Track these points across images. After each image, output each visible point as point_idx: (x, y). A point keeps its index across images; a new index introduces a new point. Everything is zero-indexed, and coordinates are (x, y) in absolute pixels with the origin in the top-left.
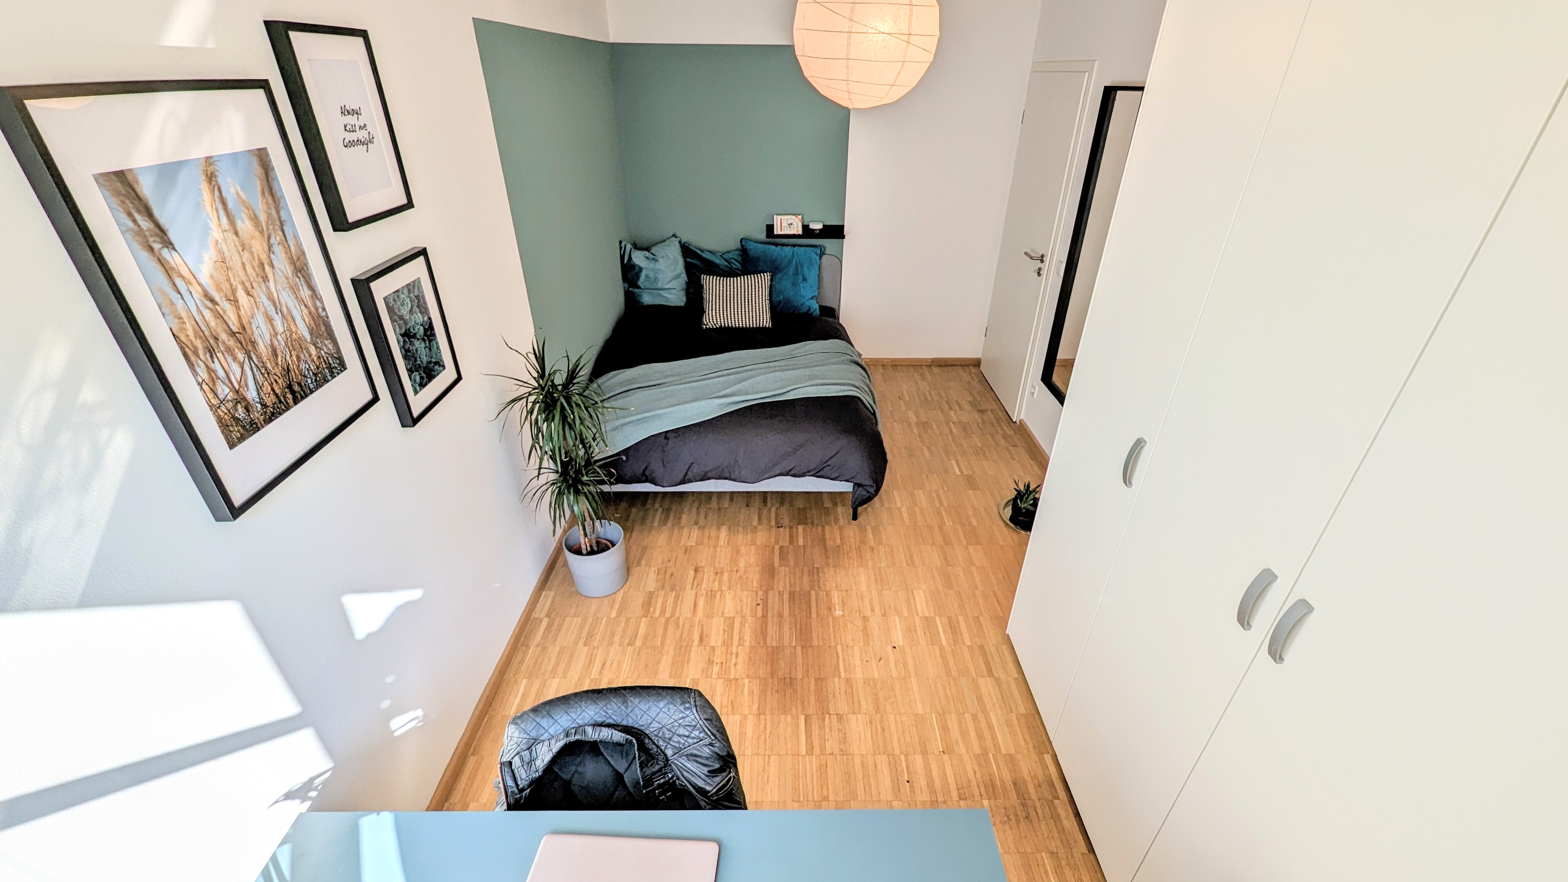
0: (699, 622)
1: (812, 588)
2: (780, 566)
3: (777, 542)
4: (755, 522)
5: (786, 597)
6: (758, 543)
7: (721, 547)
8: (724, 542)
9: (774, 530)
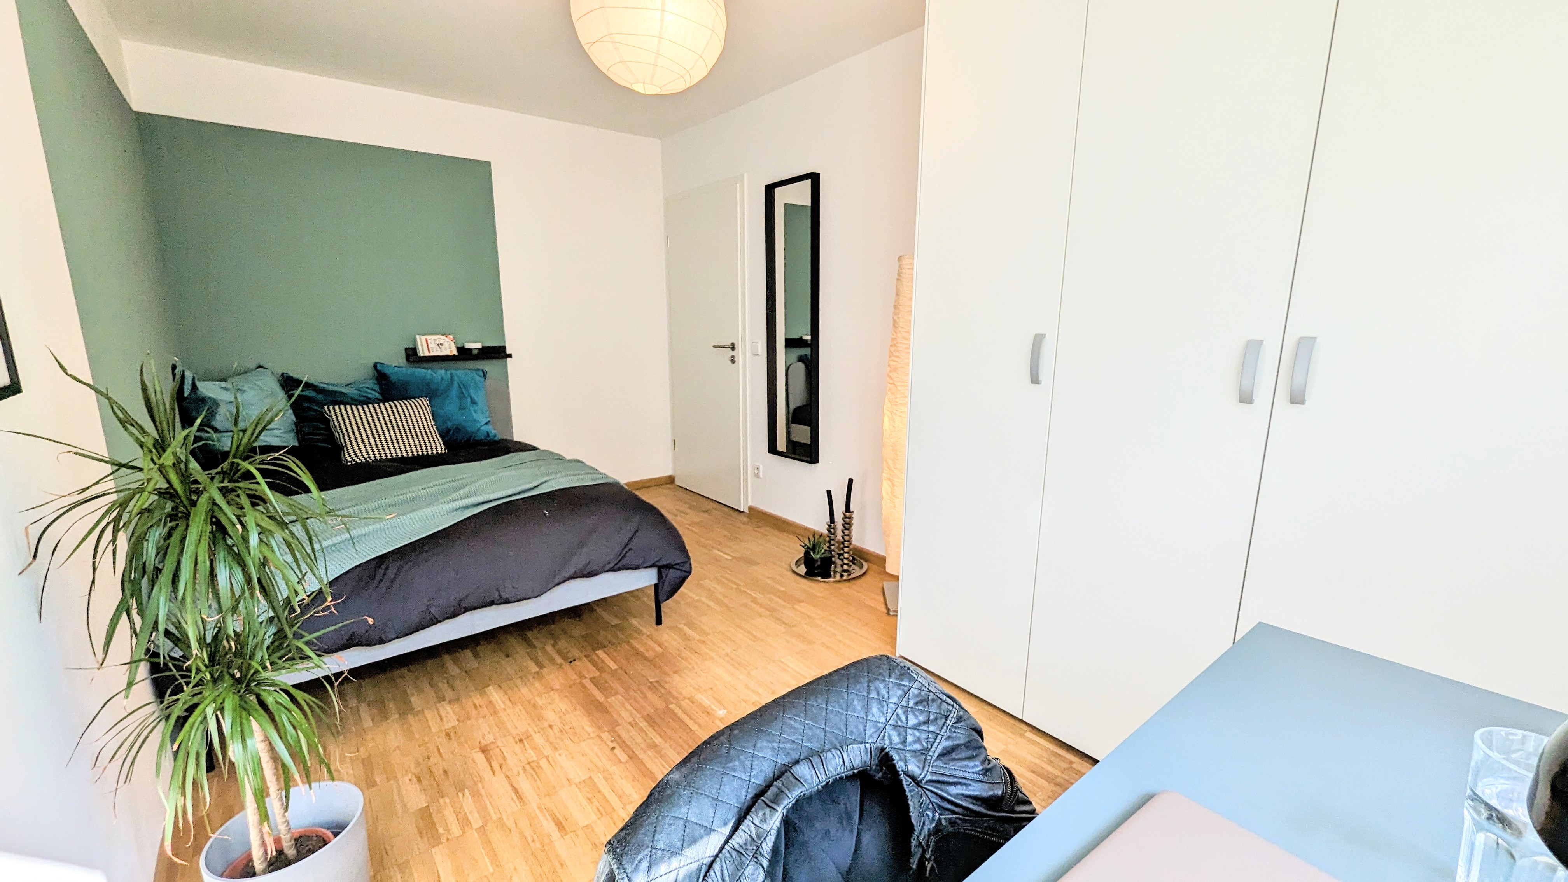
0: (539, 808)
1: (668, 703)
2: (606, 697)
3: (582, 676)
4: (534, 668)
5: (643, 724)
6: (557, 686)
7: (504, 710)
8: (503, 702)
9: (567, 667)
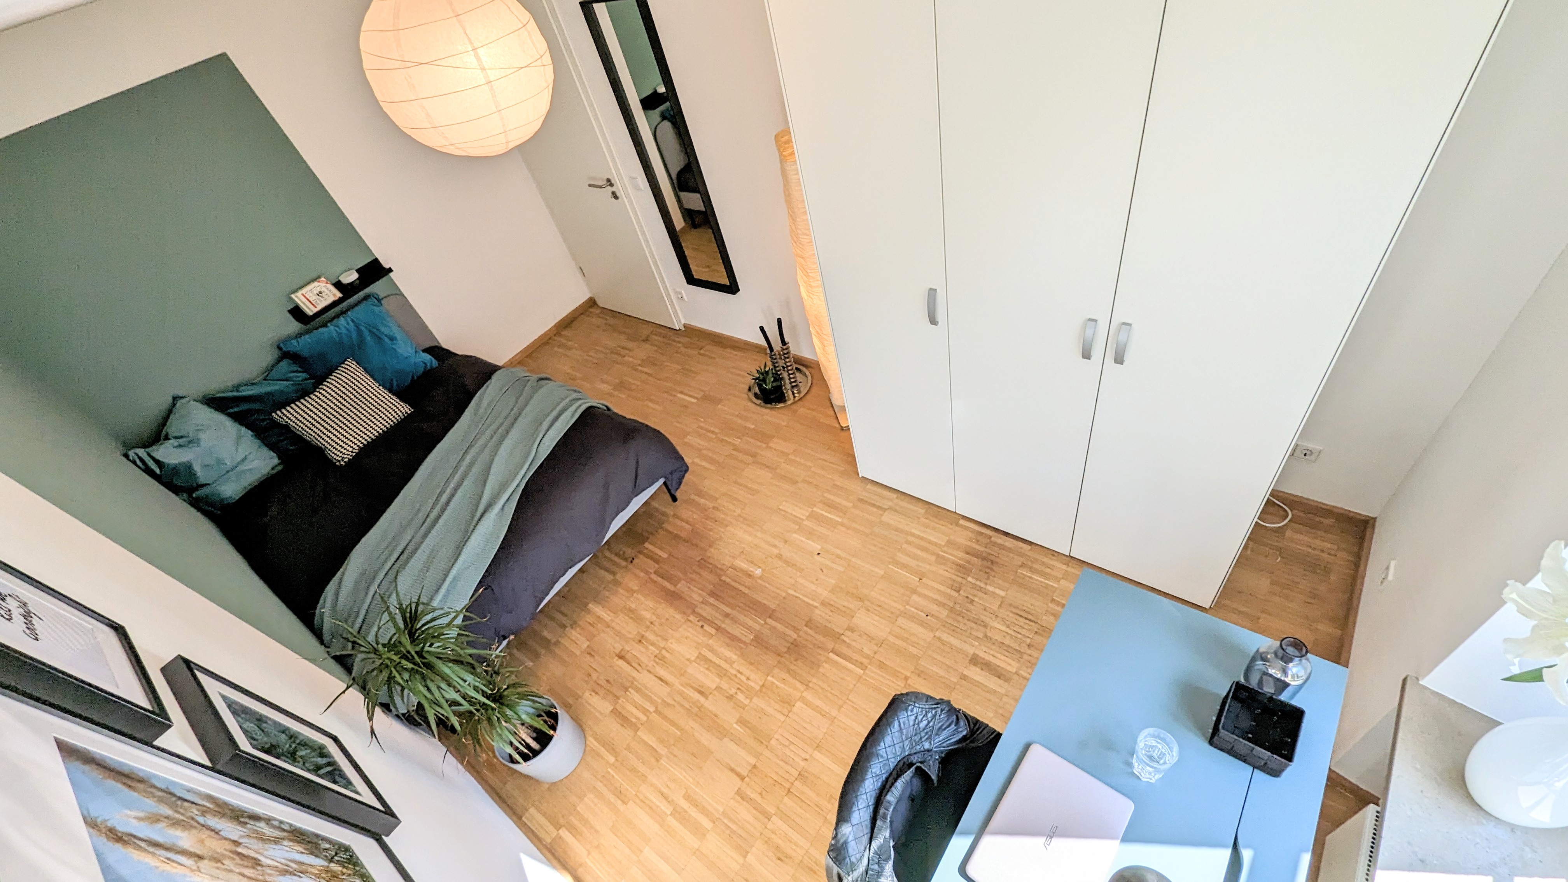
2: (675, 586)
3: (647, 572)
4: (610, 577)
5: (712, 600)
6: (636, 588)
9: (630, 566)
